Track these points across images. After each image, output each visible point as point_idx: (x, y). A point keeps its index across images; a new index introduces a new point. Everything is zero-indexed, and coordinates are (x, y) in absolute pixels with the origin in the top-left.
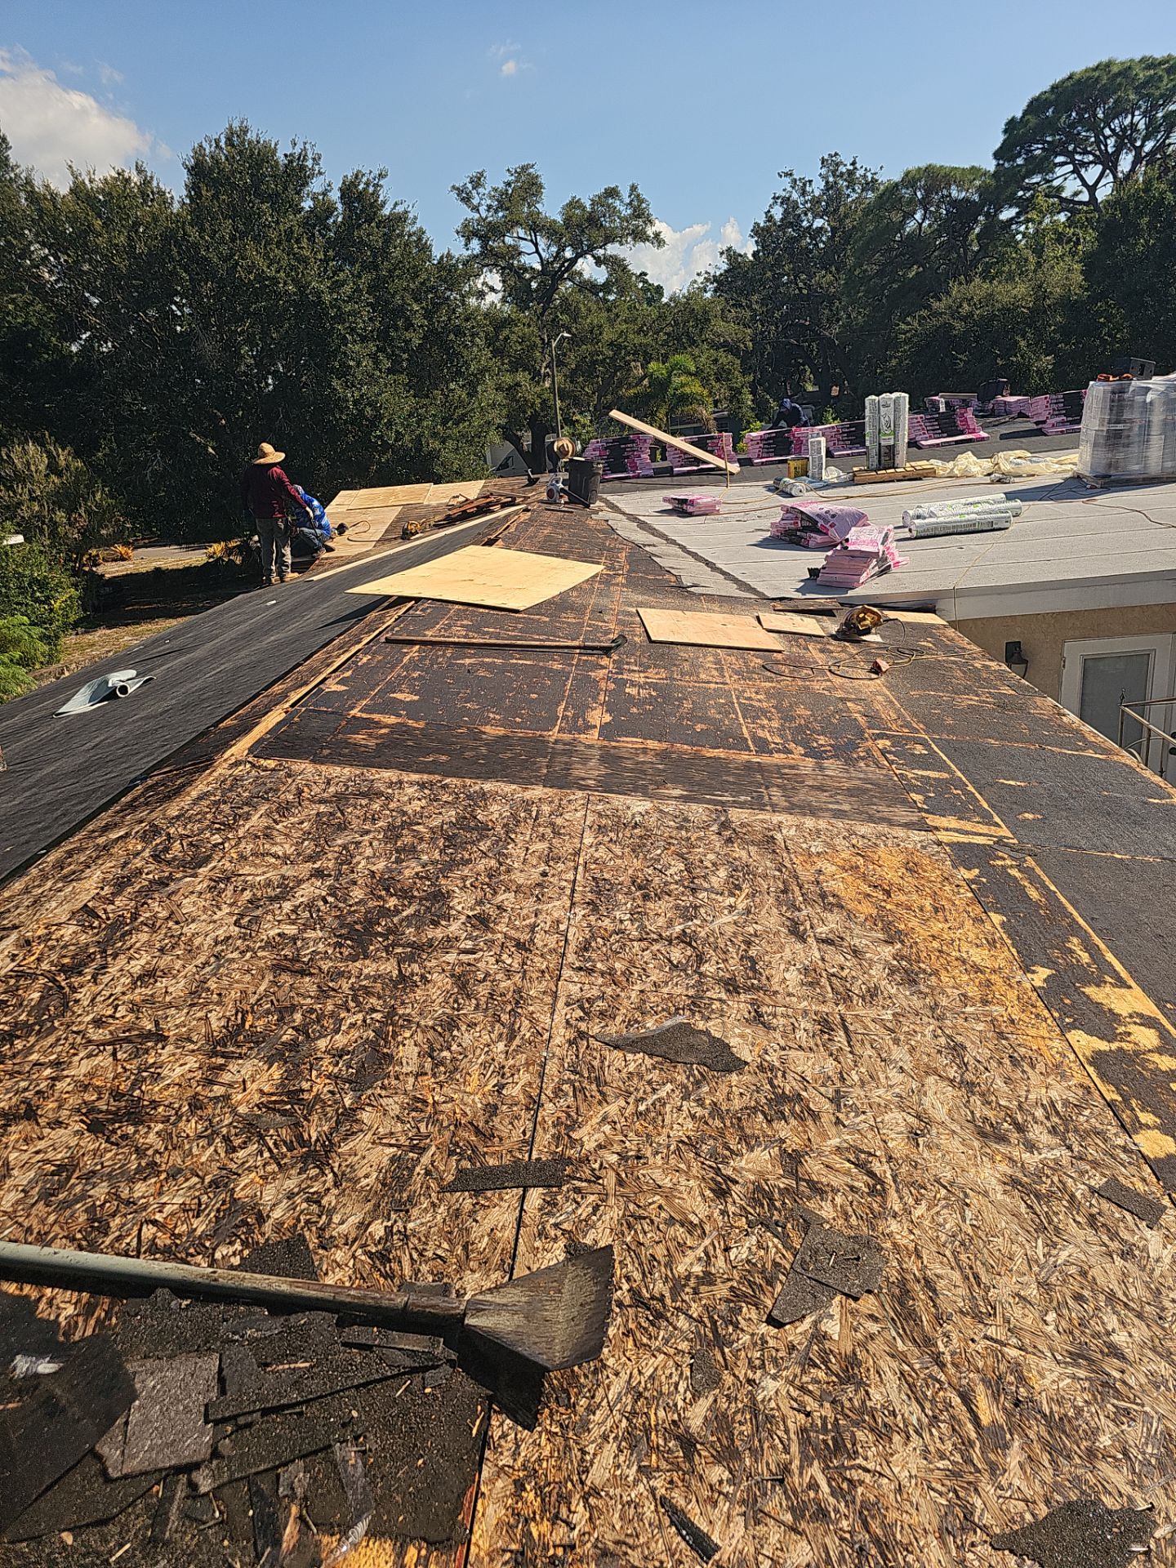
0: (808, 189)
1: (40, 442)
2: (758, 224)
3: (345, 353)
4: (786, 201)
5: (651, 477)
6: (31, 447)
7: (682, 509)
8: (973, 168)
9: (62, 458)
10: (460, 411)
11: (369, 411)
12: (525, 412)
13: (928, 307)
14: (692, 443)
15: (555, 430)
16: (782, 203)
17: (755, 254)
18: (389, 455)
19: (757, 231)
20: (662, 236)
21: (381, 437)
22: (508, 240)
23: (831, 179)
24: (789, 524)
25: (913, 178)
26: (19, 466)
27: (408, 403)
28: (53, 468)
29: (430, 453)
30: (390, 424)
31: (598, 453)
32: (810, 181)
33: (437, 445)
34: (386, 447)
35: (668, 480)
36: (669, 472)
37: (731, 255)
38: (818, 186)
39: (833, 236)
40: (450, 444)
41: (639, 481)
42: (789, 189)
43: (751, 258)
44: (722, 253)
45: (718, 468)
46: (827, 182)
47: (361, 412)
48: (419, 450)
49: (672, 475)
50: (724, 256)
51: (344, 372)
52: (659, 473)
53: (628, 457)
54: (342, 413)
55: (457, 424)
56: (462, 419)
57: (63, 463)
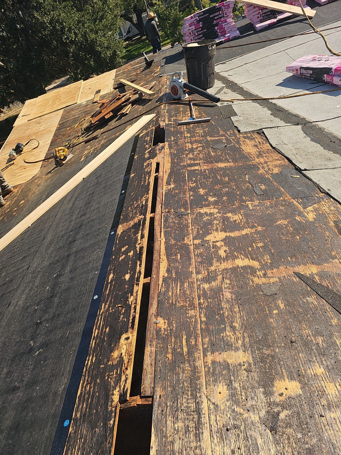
10: (100, 14)
12: (131, 5)
15: (145, 11)
21: (67, 38)
27: (76, 16)
29: (92, 41)
30: (70, 30)
31: (193, 27)
33: (93, 36)
34: (72, 42)
35: (254, 38)
36: (251, 28)
40: (100, 33)
47: (54, 27)
49: (256, 32)
52: (244, 31)
53: (217, 25)
54: (45, 30)
55: (101, 21)
56: (102, 18)
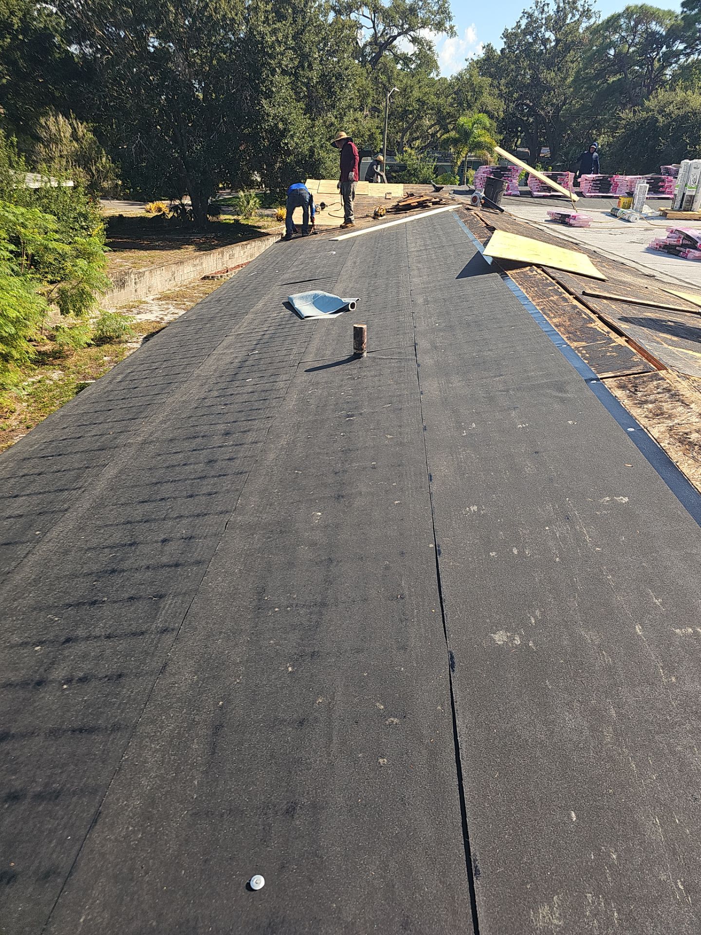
0: (546, 8)
1: (66, 116)
2: (507, 30)
3: (271, 81)
4: (530, 16)
5: (518, 196)
6: (61, 118)
7: (563, 220)
8: (669, 11)
9: (80, 130)
11: (281, 126)
13: (642, 105)
14: (548, 176)
16: (528, 17)
17: (502, 51)
18: (292, 157)
19: (506, 35)
20: (455, 29)
22: (353, 16)
23: (561, 5)
24: (673, 241)
25: (632, 11)
26: (54, 131)
28: (75, 136)
32: (548, 4)
35: (532, 200)
36: (529, 194)
37: (489, 49)
38: (551, 10)
39: (556, 45)
41: (512, 198)
42: (534, 8)
43: (499, 53)
44: (484, 47)
45: (565, 196)
46: (559, 7)
48: (311, 156)
49: (532, 196)
50: (485, 49)
51: (269, 95)
52: (523, 194)
53: (505, 181)
57: (80, 134)
